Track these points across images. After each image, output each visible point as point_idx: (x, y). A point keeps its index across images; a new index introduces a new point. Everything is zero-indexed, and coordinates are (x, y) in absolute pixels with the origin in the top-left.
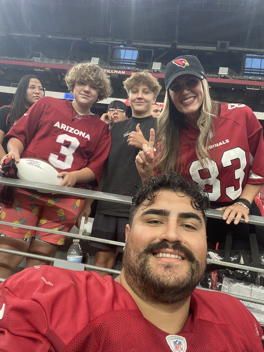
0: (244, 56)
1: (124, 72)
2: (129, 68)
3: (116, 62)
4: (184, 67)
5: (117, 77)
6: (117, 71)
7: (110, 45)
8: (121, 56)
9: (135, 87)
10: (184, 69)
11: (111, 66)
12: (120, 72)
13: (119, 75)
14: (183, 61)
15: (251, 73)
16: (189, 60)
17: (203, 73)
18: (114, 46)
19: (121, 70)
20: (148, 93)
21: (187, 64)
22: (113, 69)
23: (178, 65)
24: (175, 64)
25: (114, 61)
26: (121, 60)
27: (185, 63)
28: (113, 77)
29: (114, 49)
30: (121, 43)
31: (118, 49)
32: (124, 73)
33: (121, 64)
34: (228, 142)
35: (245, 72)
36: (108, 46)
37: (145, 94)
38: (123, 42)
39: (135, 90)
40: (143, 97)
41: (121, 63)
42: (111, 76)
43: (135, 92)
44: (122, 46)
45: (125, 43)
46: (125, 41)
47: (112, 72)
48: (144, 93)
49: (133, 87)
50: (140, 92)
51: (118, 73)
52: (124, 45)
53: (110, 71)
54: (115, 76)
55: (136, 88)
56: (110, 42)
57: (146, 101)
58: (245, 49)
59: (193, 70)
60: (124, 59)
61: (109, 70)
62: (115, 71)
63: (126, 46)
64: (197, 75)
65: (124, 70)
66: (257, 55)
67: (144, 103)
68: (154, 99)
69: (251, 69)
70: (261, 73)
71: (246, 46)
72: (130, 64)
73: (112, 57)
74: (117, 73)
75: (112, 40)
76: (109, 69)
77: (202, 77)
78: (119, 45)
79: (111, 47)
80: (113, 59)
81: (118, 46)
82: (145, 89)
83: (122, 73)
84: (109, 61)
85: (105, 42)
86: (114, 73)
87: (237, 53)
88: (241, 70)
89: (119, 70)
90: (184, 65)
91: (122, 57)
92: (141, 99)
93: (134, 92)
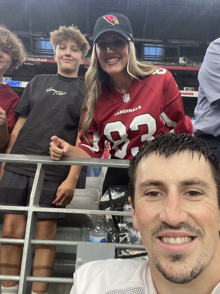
0: (143, 46)
1: (46, 59)
2: (50, 57)
3: (38, 52)
4: (113, 25)
5: (40, 65)
6: (40, 59)
7: (31, 37)
8: (42, 46)
9: (62, 43)
10: (114, 27)
11: (34, 55)
12: (42, 60)
13: (42, 62)
14: (113, 18)
15: (150, 59)
16: (119, 19)
17: (131, 35)
18: (35, 38)
19: (43, 58)
20: (76, 51)
21: (117, 22)
22: (36, 58)
23: (108, 22)
24: (105, 19)
25: (36, 51)
26: (43, 50)
27: (115, 21)
28: (36, 64)
29: (36, 41)
30: (41, 35)
31: (39, 40)
32: (46, 61)
33: (43, 54)
34: (140, 108)
35: (145, 58)
36: (30, 38)
37: (74, 52)
38: (43, 35)
39: (63, 46)
40: (71, 55)
41: (43, 52)
42: (34, 63)
43: (63, 48)
44: (42, 38)
45: (45, 35)
46: (45, 34)
47: (35, 60)
48: (73, 50)
49: (61, 42)
50: (69, 48)
51: (41, 61)
52: (44, 37)
53: (34, 59)
54: (38, 64)
55: (64, 44)
56: (31, 35)
57: (74, 60)
58: (143, 40)
59: (121, 29)
60: (45, 49)
61: (32, 59)
62: (38, 59)
63: (45, 38)
64: (125, 35)
65: (45, 58)
66: (153, 44)
67: (72, 61)
68: (82, 59)
69: (149, 55)
70: (157, 59)
71: (144, 38)
72: (51, 53)
73: (34, 48)
74: (39, 61)
75: (33, 33)
76: (32, 57)
77: (129, 39)
78: (40, 37)
79: (33, 38)
80: (35, 49)
81: (38, 38)
82: (73, 46)
83: (44, 61)
84: (32, 51)
85: (27, 34)
86: (37, 61)
87: (137, 43)
88: (142, 57)
89: (41, 58)
90: (113, 22)
91: (43, 48)
92: (69, 56)
93: (61, 49)
